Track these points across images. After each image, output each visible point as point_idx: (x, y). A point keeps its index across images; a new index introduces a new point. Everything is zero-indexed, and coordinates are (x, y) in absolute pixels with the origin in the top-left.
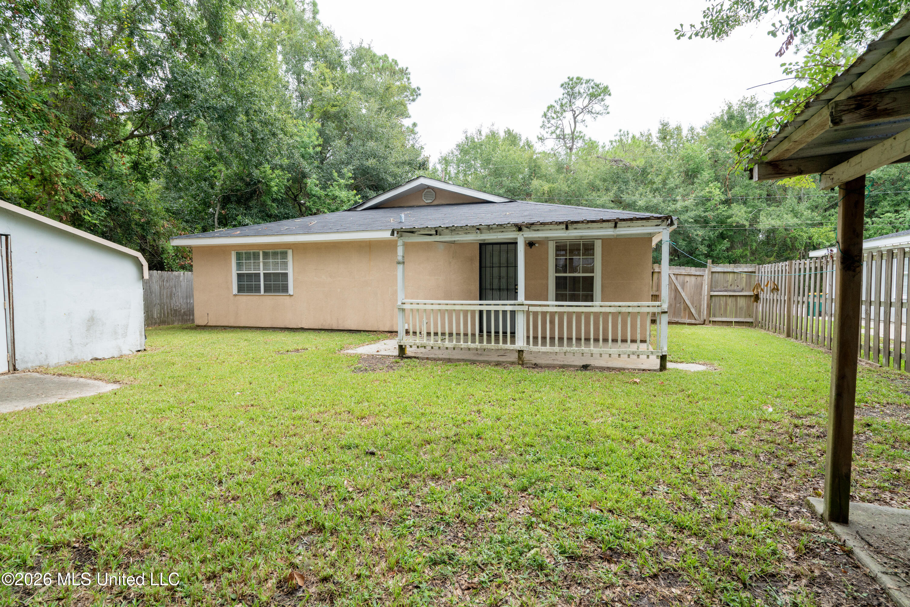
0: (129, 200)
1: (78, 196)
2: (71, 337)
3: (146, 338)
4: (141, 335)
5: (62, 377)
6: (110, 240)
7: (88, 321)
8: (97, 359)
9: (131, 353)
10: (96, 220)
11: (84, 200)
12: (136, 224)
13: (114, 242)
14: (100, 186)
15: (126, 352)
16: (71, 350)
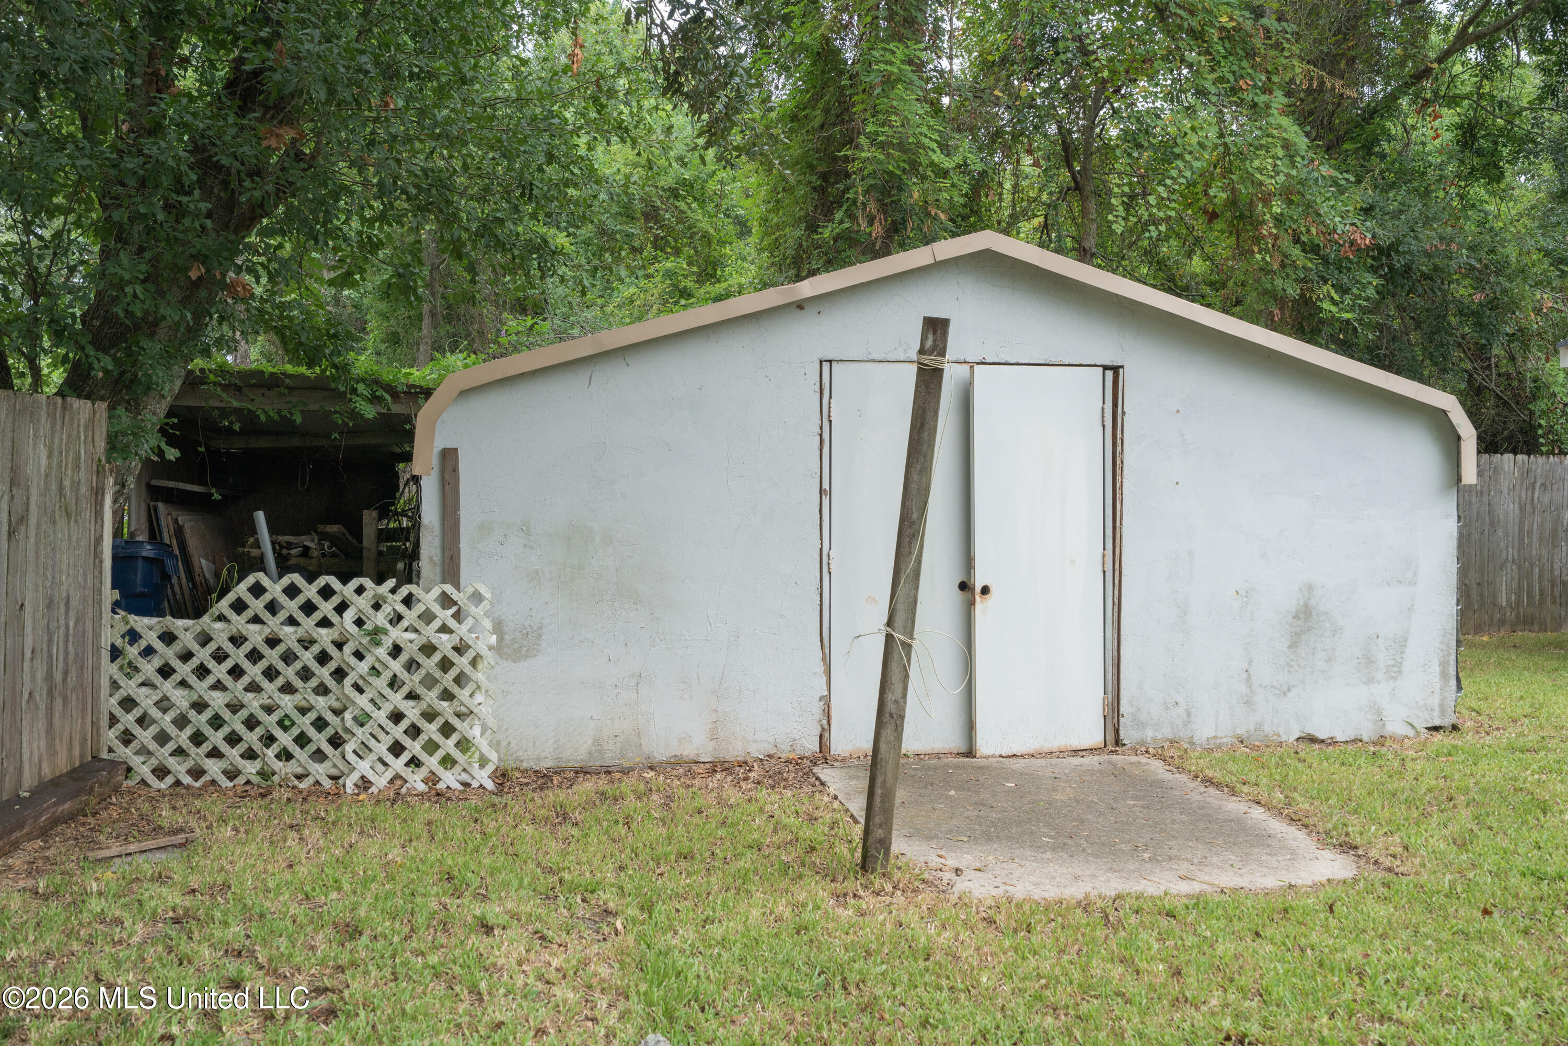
0: (1442, 239)
1: (1312, 249)
2: (1250, 662)
3: (1459, 688)
4: (1444, 675)
5: (1212, 790)
6: (1388, 368)
7: (1296, 617)
8: (1313, 740)
9: (1411, 733)
10: (1352, 309)
11: (1326, 261)
12: (1461, 313)
13: (1398, 373)
14: (1367, 211)
15: (1395, 727)
16: (1248, 702)
